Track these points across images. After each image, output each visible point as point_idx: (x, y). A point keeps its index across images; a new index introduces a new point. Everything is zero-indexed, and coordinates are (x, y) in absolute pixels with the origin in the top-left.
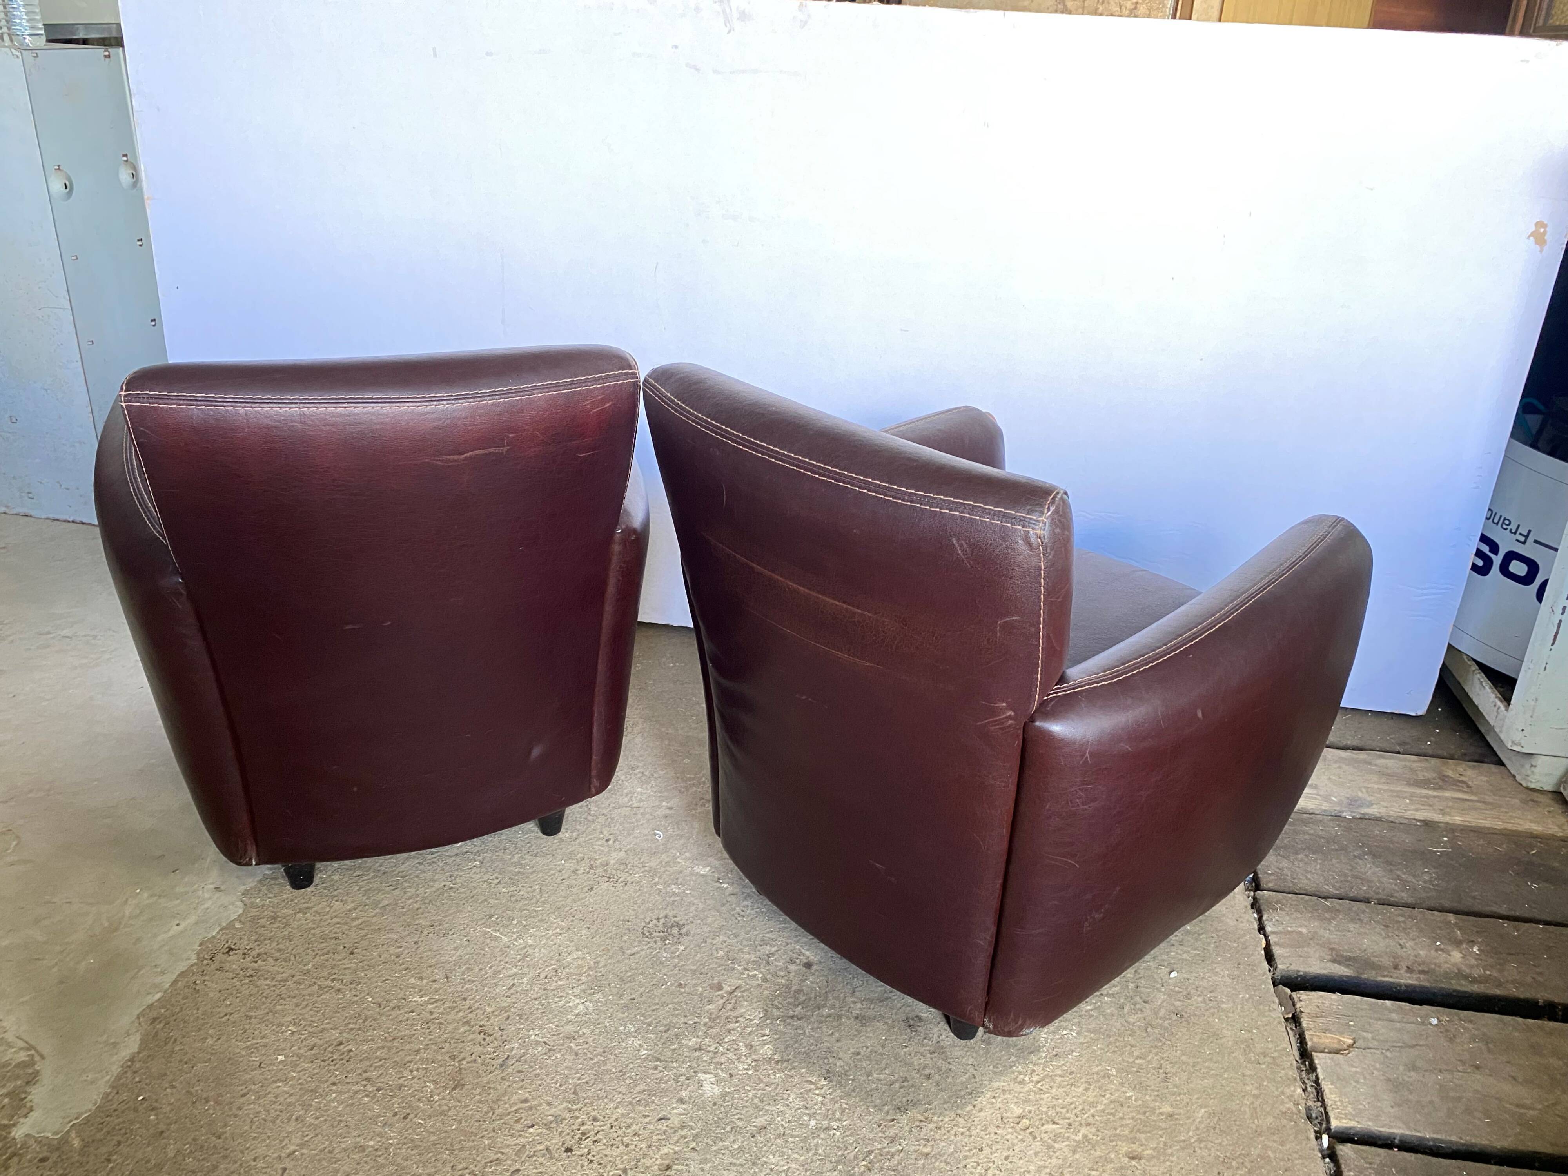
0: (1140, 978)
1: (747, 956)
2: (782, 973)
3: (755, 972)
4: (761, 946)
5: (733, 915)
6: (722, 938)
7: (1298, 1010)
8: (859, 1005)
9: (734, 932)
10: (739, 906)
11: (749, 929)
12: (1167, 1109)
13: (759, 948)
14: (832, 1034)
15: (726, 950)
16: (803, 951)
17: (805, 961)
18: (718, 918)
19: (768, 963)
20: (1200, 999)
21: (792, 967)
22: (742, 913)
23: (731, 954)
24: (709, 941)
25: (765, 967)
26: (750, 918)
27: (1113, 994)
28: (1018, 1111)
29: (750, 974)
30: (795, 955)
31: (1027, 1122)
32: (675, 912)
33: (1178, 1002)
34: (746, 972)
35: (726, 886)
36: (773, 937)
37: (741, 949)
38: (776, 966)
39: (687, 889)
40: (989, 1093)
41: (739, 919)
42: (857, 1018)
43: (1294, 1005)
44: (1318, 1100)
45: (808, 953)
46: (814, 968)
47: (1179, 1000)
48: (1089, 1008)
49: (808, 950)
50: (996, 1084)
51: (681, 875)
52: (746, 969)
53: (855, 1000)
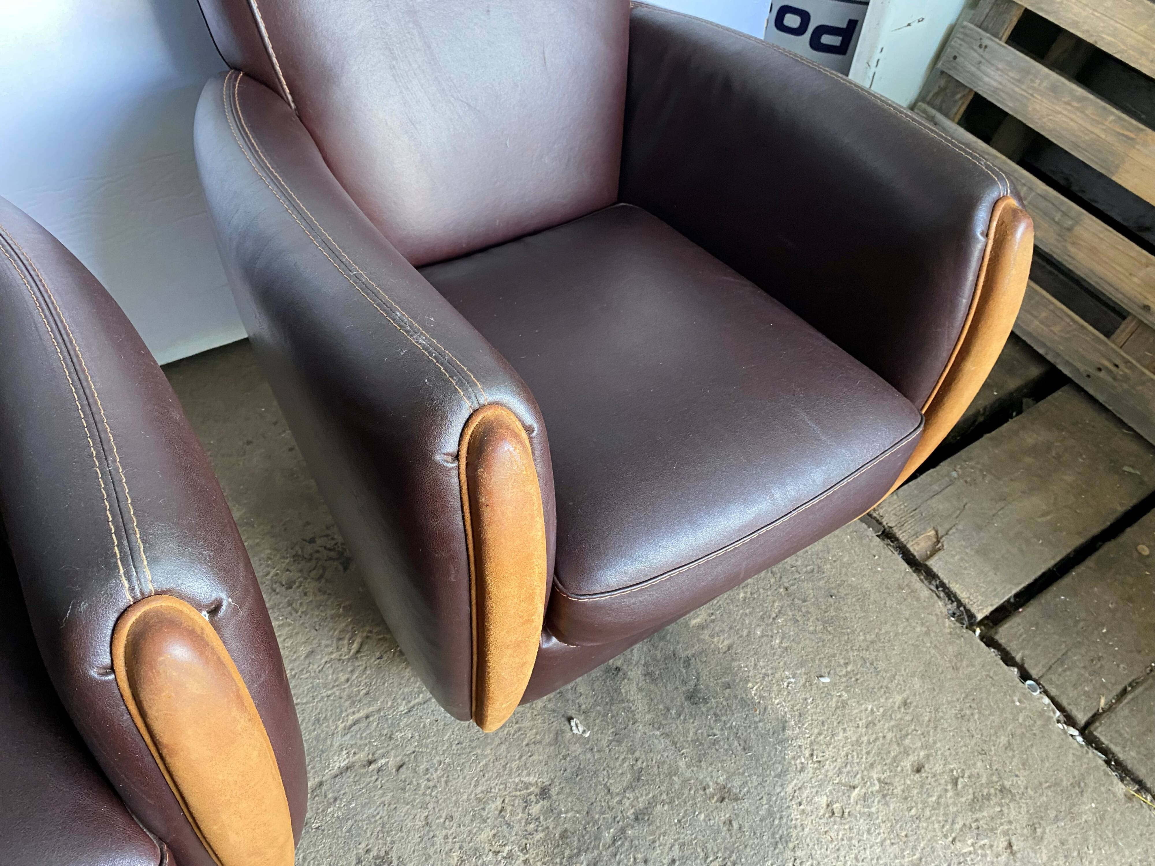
0: (781, 577)
1: (483, 836)
2: (532, 826)
3: (507, 848)
4: (484, 809)
5: (424, 794)
6: (440, 835)
7: (886, 526)
8: (627, 803)
9: (444, 815)
10: (420, 778)
11: (454, 798)
12: (899, 699)
13: (484, 814)
14: (635, 859)
15: (457, 846)
16: (526, 779)
17: (538, 791)
18: (414, 812)
19: (508, 825)
20: (829, 566)
21: (535, 809)
22: (431, 784)
23: (466, 847)
24: (431, 851)
25: (510, 833)
26: (443, 784)
27: (780, 612)
28: (823, 801)
29: (505, 854)
30: (524, 792)
31: (837, 805)
32: (363, 845)
33: (821, 583)
34: (499, 857)
35: (383, 761)
36: (484, 788)
37: (470, 831)
38: (520, 822)
39: (349, 803)
40: (793, 803)
41: (434, 794)
42: (637, 819)
43: (881, 523)
44: (953, 602)
45: (532, 779)
46: (554, 791)
47: (820, 579)
48: (777, 641)
49: (529, 774)
50: (789, 789)
51: (324, 788)
52: (497, 853)
53: (618, 799)
